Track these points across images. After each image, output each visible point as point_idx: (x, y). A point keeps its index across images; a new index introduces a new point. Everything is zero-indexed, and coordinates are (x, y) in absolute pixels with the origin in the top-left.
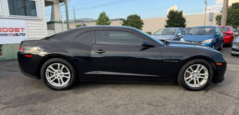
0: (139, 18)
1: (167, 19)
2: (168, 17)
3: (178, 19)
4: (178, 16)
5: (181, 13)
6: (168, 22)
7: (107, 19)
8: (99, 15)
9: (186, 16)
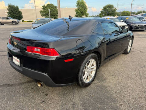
1: (8, 11)
3: (17, 11)
4: (16, 9)
5: (17, 7)
6: (9, 13)
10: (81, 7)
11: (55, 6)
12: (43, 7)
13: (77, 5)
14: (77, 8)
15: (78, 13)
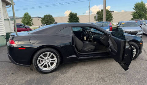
0: (52, 16)
1: (69, 18)
2: (69, 16)
3: (75, 18)
4: (75, 16)
5: (76, 14)
6: (69, 19)
7: (30, 17)
8: (24, 15)
9: (79, 16)
10: (140, 10)
11: (109, 11)
12: (98, 12)
13: (134, 8)
14: (134, 11)
15: (135, 17)
